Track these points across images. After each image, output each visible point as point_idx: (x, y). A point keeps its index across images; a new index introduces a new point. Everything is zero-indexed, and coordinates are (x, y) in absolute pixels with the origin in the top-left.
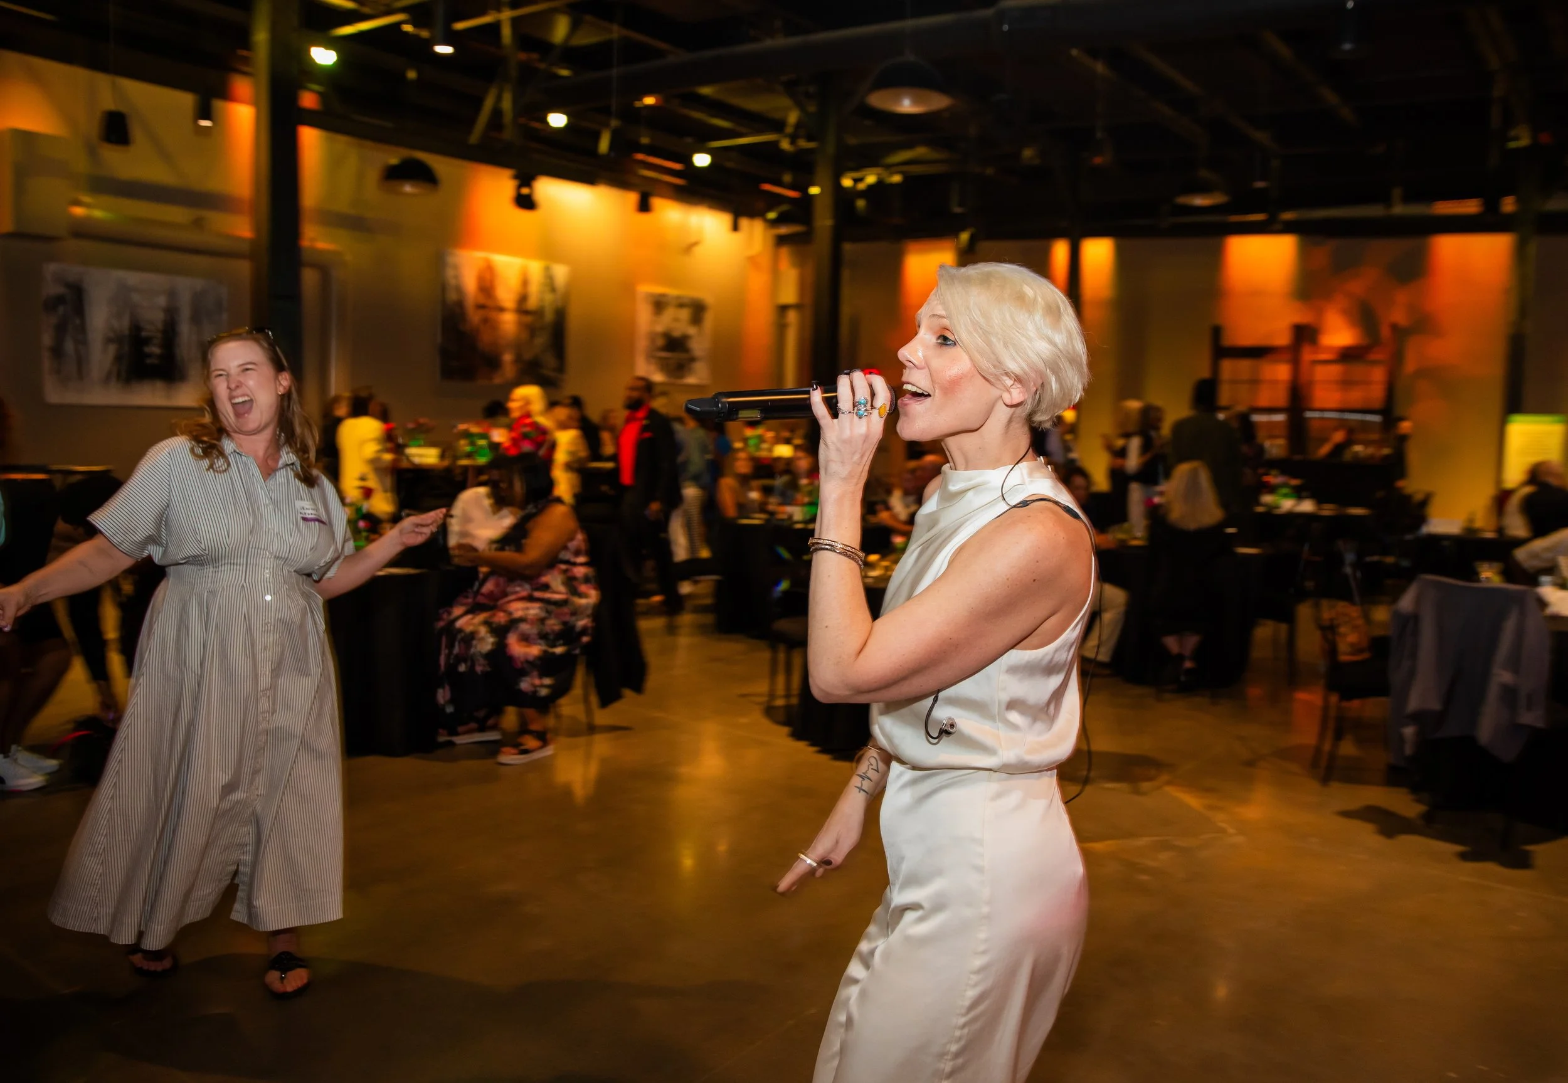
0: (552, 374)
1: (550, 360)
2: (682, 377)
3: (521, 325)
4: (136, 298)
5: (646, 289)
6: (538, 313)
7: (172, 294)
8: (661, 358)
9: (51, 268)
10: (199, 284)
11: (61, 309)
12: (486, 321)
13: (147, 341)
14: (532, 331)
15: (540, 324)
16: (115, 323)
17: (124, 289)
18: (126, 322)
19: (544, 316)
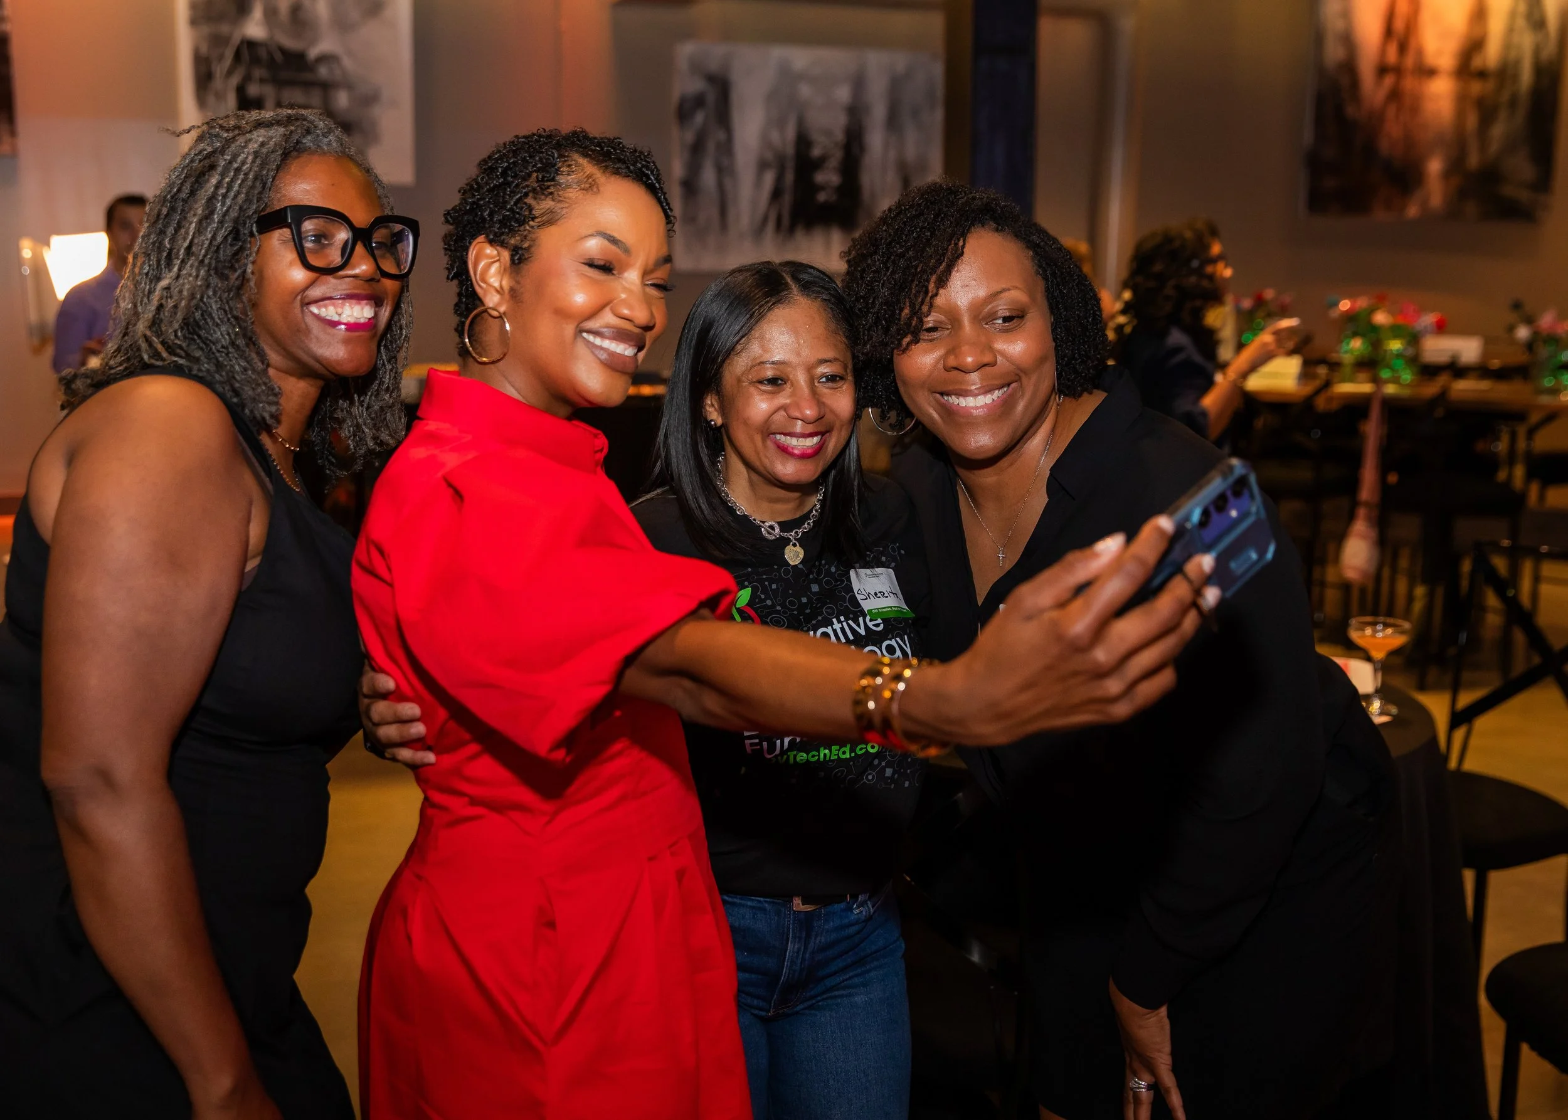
0: (1524, 196)
1: (1521, 167)
3: (1461, 99)
4: (805, 91)
6: (1506, 72)
7: (859, 83)
9: (686, 50)
10: (900, 61)
11: (699, 118)
12: (1395, 95)
13: (818, 164)
14: (1487, 112)
15: (1505, 96)
16: (775, 136)
17: (788, 77)
18: (791, 133)
19: (1516, 77)
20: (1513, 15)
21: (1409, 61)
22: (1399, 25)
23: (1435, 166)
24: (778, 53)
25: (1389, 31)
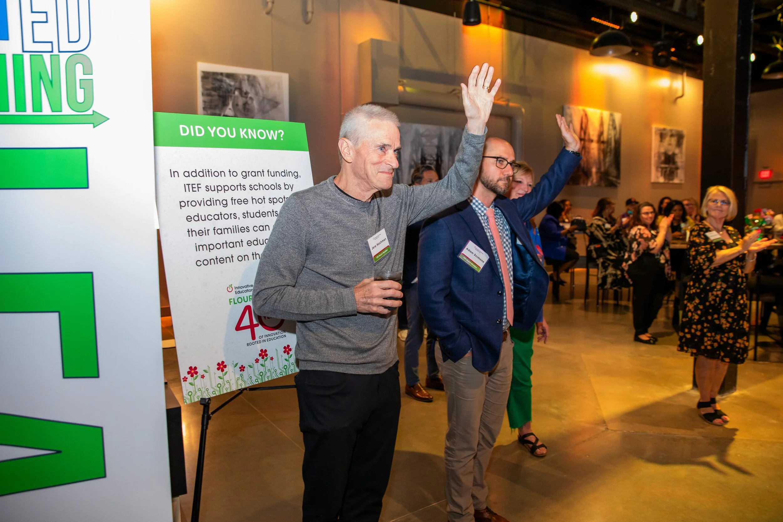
0: (614, 179)
1: (613, 171)
2: (672, 179)
3: (599, 149)
4: (424, 140)
5: (656, 126)
6: (608, 142)
7: (440, 138)
8: (662, 168)
10: (453, 130)
14: (605, 153)
15: (609, 150)
16: (415, 157)
17: (418, 135)
18: (419, 156)
19: (611, 145)
20: (609, 125)
21: (587, 138)
22: (584, 126)
23: (594, 170)
24: (415, 126)
25: (581, 128)
